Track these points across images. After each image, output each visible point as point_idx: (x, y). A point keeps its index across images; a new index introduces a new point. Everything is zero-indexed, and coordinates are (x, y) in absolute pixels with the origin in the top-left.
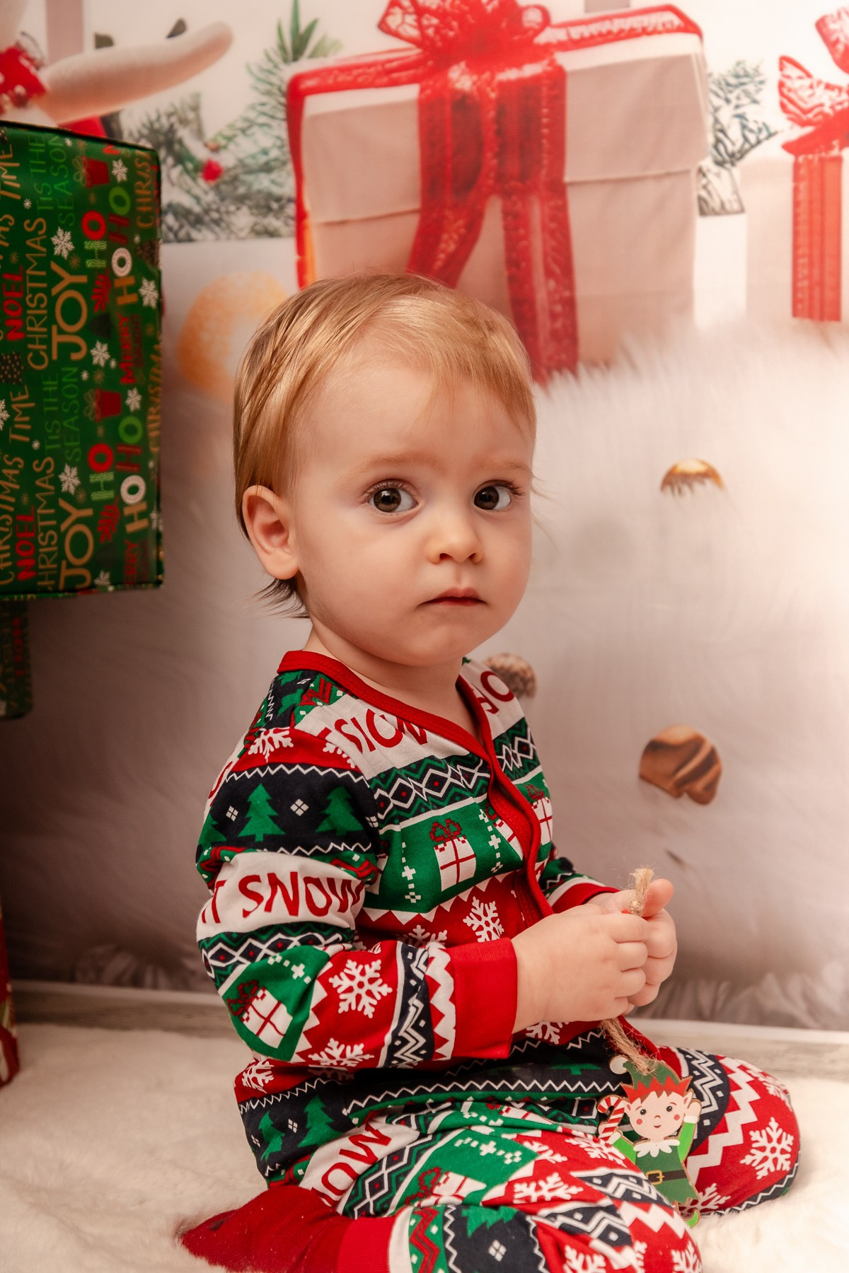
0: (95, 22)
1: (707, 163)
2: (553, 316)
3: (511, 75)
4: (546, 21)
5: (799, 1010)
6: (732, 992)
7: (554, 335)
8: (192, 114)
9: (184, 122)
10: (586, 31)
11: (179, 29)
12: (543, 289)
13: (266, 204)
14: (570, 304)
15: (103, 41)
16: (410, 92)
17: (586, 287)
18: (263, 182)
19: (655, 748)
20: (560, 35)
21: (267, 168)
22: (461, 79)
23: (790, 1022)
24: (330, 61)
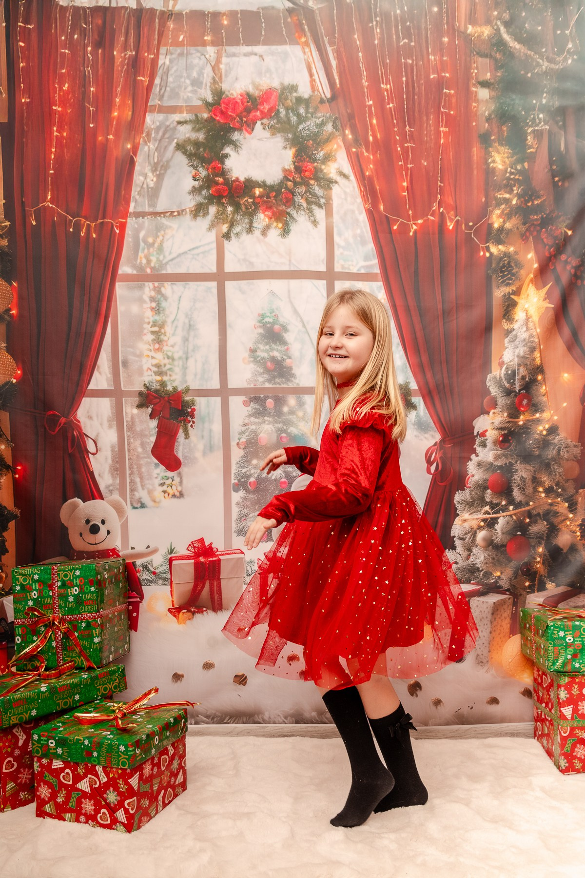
0: (131, 544)
1: (245, 576)
2: (218, 601)
3: (211, 559)
4: (217, 551)
5: (261, 721)
6: (249, 718)
7: (218, 604)
8: (151, 562)
9: (149, 564)
10: (225, 553)
11: (148, 547)
12: (216, 596)
13: (165, 579)
14: (221, 599)
15: (133, 548)
16: (193, 561)
17: (224, 596)
18: (164, 575)
19: (236, 676)
20: (220, 553)
21: (165, 573)
22: (202, 559)
23: (260, 723)
24: (177, 555)
